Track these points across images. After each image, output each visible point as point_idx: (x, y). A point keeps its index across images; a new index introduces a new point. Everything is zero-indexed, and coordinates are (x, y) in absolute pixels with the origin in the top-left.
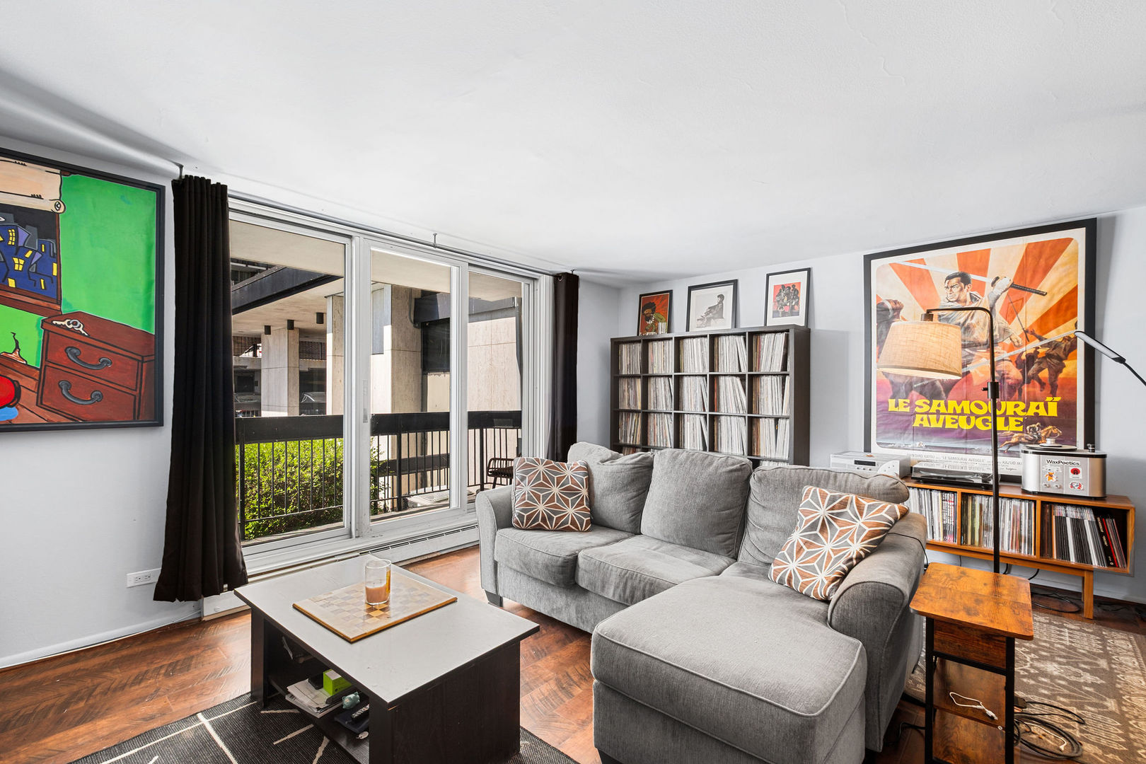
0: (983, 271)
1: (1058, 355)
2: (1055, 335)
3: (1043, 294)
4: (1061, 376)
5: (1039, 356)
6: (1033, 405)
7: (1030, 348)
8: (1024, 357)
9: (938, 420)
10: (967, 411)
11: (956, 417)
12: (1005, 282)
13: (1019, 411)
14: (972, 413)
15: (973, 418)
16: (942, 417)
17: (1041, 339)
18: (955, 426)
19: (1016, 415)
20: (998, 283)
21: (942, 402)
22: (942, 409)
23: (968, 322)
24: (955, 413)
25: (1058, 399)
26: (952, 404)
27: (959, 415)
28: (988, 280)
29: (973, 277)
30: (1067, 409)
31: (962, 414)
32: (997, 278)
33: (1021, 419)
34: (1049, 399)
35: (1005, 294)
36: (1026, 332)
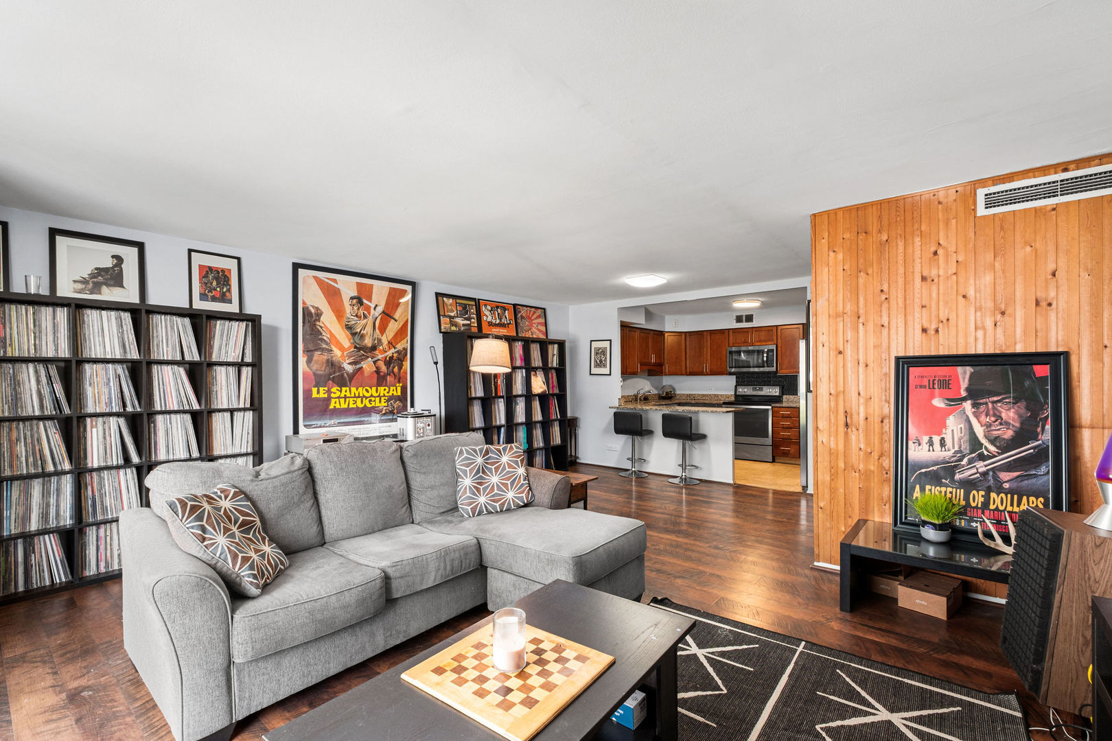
0: (370, 300)
1: (400, 358)
2: (400, 347)
3: (396, 321)
4: (402, 371)
5: (394, 358)
6: (392, 388)
7: (389, 353)
8: (388, 359)
9: (345, 402)
10: (361, 395)
11: (355, 399)
12: (380, 309)
13: (385, 392)
14: (364, 396)
15: (364, 399)
16: (347, 399)
17: (395, 348)
18: (355, 406)
19: (384, 396)
20: (377, 308)
21: (348, 389)
22: (348, 395)
23: (362, 332)
24: (355, 397)
25: (401, 385)
26: (354, 389)
27: (357, 397)
28: (373, 306)
29: (365, 301)
30: (404, 389)
31: (359, 397)
32: (377, 305)
33: (386, 398)
34: (398, 385)
35: (380, 317)
36: (389, 343)
